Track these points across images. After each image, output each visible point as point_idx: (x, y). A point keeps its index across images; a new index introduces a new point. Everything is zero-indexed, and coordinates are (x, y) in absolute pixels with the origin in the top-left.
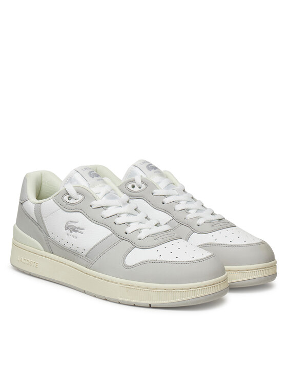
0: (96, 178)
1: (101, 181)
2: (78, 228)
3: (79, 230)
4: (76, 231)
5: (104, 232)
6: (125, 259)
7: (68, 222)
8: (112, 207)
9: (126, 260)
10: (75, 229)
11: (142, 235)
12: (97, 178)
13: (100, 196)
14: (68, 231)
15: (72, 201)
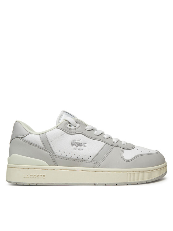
2: (82, 144)
3: (83, 145)
4: (81, 146)
7: (74, 141)
10: (80, 145)
14: (74, 147)
15: (73, 127)
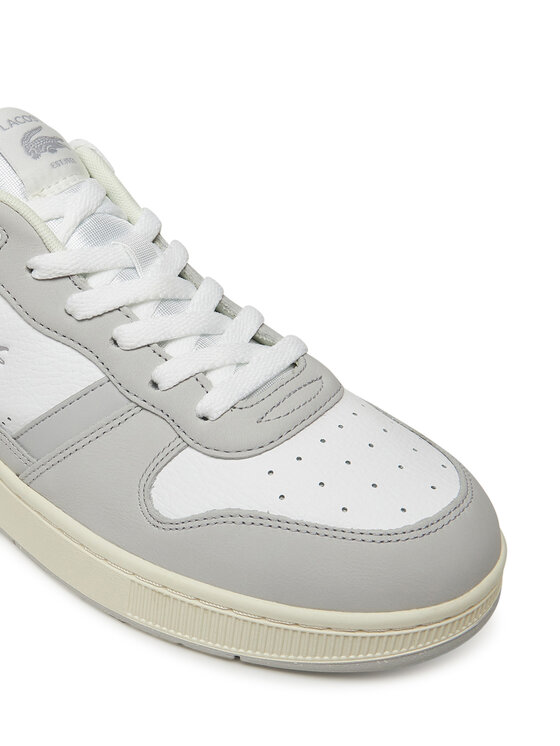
0: (47, 158)
1: (63, 168)
5: (76, 372)
6: (151, 487)
8: (105, 274)
9: (153, 491)
11: (213, 402)
12: (55, 157)
13: (60, 229)
